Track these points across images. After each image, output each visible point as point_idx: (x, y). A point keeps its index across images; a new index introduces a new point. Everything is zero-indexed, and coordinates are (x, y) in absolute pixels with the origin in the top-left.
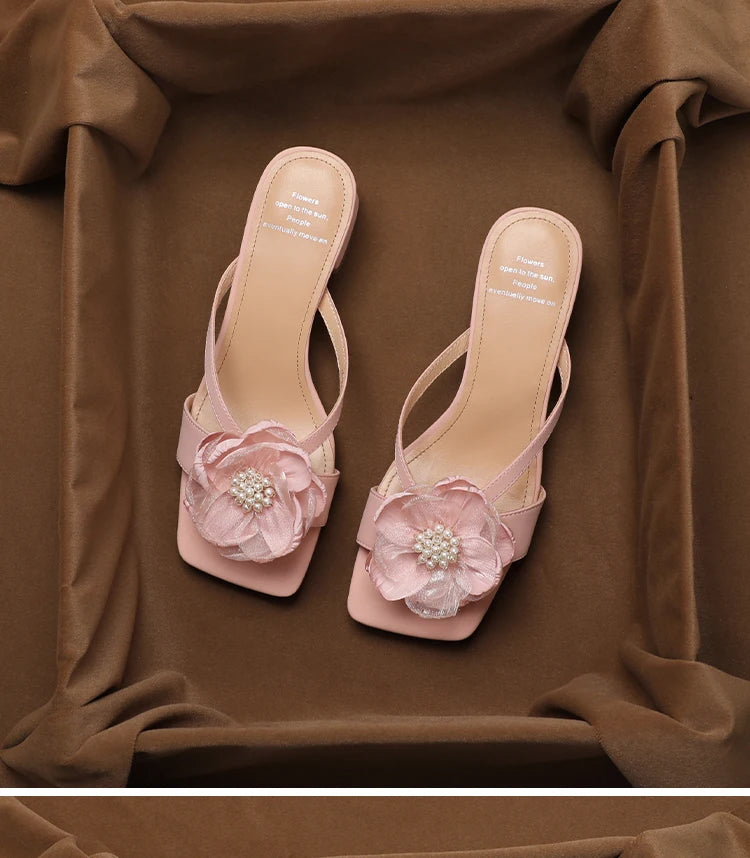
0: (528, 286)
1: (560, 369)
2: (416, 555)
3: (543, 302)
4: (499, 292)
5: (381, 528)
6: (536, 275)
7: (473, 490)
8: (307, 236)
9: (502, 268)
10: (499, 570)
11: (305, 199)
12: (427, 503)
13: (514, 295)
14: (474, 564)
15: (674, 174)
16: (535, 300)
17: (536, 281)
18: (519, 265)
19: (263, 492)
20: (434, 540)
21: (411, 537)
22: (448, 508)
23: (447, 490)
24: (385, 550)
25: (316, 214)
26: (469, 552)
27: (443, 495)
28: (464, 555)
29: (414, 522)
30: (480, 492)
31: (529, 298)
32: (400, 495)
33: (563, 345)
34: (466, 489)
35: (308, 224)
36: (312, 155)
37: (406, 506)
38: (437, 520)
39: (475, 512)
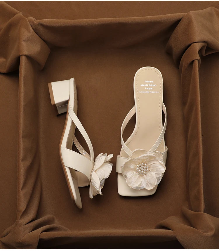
15: (197, 69)
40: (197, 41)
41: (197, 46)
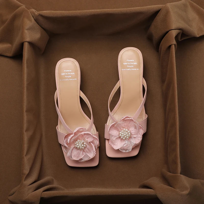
0: (131, 67)
1: (143, 85)
2: (120, 137)
3: (136, 69)
4: (124, 70)
5: (110, 133)
6: (132, 63)
7: (130, 118)
8: (71, 79)
9: (124, 64)
10: (141, 136)
11: (68, 71)
12: (120, 124)
13: (128, 69)
14: (135, 136)
15: (174, 53)
16: (134, 69)
17: (133, 65)
18: (128, 62)
19: (83, 144)
20: (124, 133)
21: (118, 133)
22: (125, 124)
23: (124, 120)
24: (113, 138)
25: (71, 74)
26: (133, 134)
27: (123, 121)
28: (132, 135)
29: (118, 129)
30: (132, 119)
31: (132, 69)
32: (113, 124)
33: (143, 79)
34: (128, 119)
35: (71, 77)
36: (66, 60)
37: (115, 126)
38: (123, 128)
39: (132, 123)
40: (173, 28)
41: (174, 33)
